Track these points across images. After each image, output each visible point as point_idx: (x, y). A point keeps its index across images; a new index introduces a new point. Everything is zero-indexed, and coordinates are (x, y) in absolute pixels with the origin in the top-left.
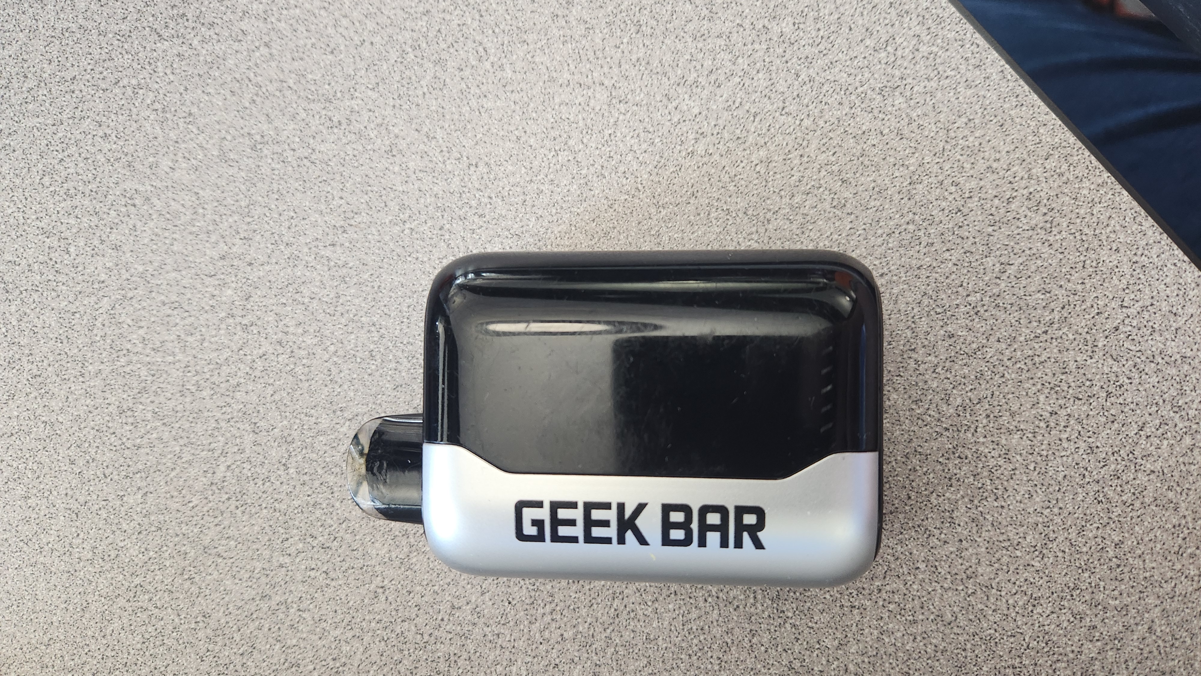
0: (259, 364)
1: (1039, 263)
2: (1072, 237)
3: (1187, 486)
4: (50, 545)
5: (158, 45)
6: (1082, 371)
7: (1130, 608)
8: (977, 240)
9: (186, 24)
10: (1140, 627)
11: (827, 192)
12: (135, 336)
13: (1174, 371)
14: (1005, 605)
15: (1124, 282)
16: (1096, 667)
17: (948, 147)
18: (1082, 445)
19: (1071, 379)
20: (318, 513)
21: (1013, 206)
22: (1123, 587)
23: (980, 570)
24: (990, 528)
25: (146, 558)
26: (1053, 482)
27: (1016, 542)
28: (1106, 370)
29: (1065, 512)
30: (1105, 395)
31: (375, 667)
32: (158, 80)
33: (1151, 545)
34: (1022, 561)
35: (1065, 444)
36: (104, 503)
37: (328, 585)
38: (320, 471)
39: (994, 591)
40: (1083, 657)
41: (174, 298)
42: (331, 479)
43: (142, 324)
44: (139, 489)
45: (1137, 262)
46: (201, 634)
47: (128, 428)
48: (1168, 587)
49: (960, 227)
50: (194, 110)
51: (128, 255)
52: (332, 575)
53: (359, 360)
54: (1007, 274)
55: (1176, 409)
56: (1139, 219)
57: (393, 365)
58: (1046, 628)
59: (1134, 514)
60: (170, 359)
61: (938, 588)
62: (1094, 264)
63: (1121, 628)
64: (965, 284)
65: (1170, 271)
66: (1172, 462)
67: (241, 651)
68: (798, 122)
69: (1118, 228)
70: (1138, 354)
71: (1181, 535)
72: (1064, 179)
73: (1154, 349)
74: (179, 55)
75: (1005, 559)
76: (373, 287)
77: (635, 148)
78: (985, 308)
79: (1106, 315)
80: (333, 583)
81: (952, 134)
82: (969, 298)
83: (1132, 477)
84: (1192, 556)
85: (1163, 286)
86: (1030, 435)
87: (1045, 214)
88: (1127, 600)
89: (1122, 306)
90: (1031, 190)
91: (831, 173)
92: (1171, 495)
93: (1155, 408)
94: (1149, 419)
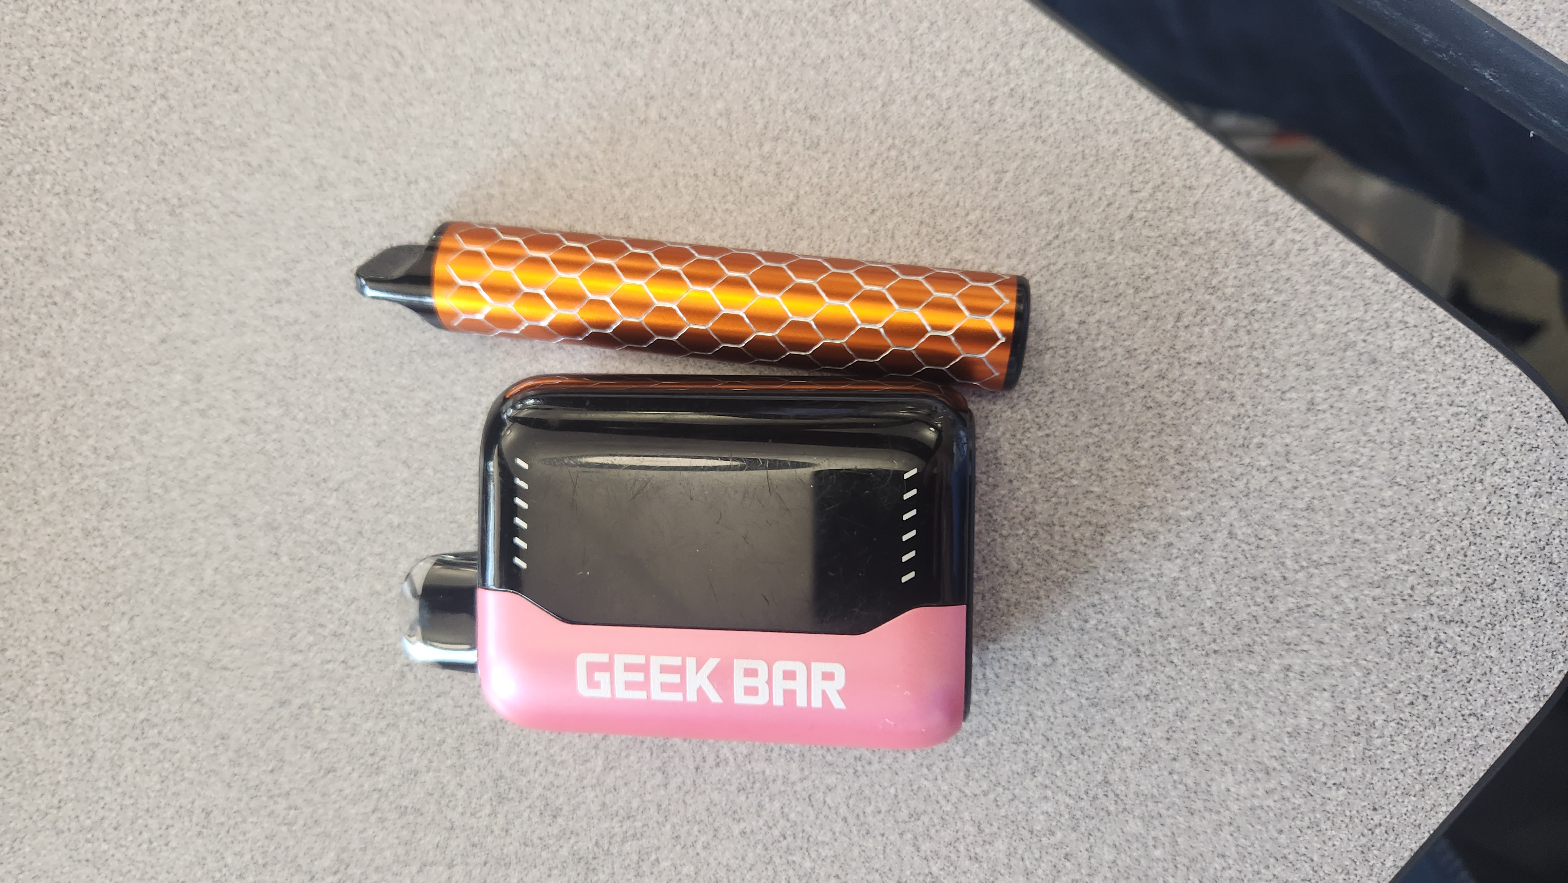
0: (226, 450)
1: (1035, 163)
2: (1064, 128)
3: (1239, 371)
4: (40, 697)
5: (47, 121)
6: (1103, 271)
7: (1204, 516)
8: (965, 153)
9: (72, 92)
10: (1219, 534)
11: (797, 135)
12: (85, 448)
13: (1199, 250)
14: (1072, 541)
15: (1130, 165)
16: (1180, 587)
17: (915, 58)
18: (1119, 350)
19: (1093, 281)
20: (322, 599)
21: (997, 107)
22: (1192, 495)
23: (1038, 508)
24: (1038, 460)
25: (145, 689)
26: (1095, 397)
27: (1069, 470)
28: (1128, 264)
29: (1115, 428)
30: (1131, 291)
31: (417, 754)
32: (54, 160)
33: (1213, 442)
34: (1079, 490)
35: (1101, 354)
36: (88, 638)
37: (348, 677)
38: (315, 553)
39: (1057, 528)
40: (1165, 579)
41: (119, 396)
42: (328, 559)
43: (91, 432)
44: (123, 614)
45: (1138, 141)
46: (223, 759)
47: (98, 550)
48: (1240, 485)
49: (945, 142)
50: (99, 185)
51: (60, 359)
52: (351, 663)
53: (332, 422)
54: (1003, 183)
55: (1211, 291)
56: (1132, 93)
57: (371, 420)
58: (1119, 556)
59: (1188, 413)
60: (128, 464)
61: (997, 536)
62: (1094, 152)
63: (1199, 539)
64: (961, 204)
65: (1176, 142)
66: (1218, 348)
67: (270, 768)
68: (751, 64)
69: (1111, 107)
70: (1159, 240)
71: (1243, 426)
72: (1045, 65)
73: (1174, 231)
74: (71, 128)
75: (1062, 491)
76: (332, 339)
77: (584, 127)
78: (988, 224)
79: (1117, 204)
80: (355, 672)
81: (916, 42)
82: (970, 218)
83: (1178, 373)
84: (1260, 446)
85: (1171, 161)
86: (1062, 352)
87: (1032, 109)
88: (1199, 508)
89: (1132, 192)
90: (1012, 85)
91: (797, 112)
92: (1224, 384)
93: (1187, 295)
94: (1183, 307)
